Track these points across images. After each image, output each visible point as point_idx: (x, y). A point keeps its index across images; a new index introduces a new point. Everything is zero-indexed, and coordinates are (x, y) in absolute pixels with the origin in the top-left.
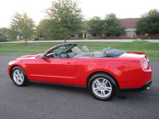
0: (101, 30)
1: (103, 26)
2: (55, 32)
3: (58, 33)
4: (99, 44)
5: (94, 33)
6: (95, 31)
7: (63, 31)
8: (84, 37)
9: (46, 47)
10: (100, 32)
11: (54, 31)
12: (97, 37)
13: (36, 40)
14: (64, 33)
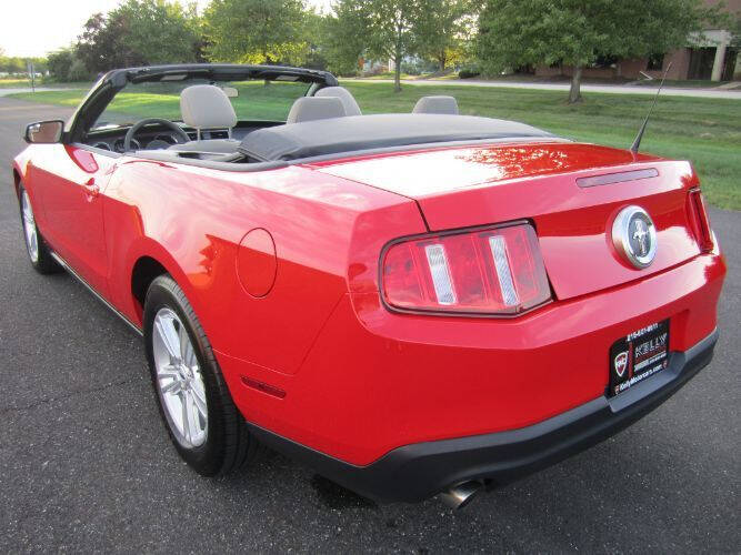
2: (519, 37)
3: (536, 41)
7: (563, 30)
8: (715, 75)
13: (465, 76)
14: (567, 38)
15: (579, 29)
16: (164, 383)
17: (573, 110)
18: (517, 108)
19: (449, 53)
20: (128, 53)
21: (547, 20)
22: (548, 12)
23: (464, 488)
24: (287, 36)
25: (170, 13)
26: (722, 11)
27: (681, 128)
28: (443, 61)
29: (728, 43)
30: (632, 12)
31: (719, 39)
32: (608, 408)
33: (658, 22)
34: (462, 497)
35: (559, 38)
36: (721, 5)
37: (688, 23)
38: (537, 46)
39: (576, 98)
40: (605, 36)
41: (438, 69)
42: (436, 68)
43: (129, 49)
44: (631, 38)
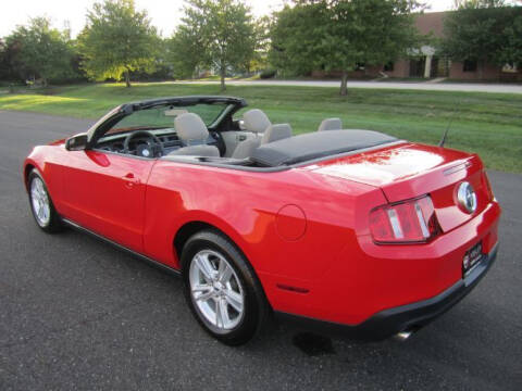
0: (497, 46)
1: (508, 30)
2: (306, 54)
3: (318, 56)
4: (466, 101)
5: (466, 57)
6: (474, 51)
7: (334, 49)
8: (427, 73)
9: (277, 103)
10: (491, 53)
11: (305, 50)
12: (480, 73)
13: (265, 77)
14: (337, 55)
15: (345, 48)
16: (196, 295)
17: (344, 101)
18: (307, 100)
19: (252, 62)
20: (23, 67)
21: (324, 42)
22: (324, 38)
23: (406, 331)
24: (142, 54)
25: (52, 37)
26: (433, 37)
27: (414, 111)
28: (248, 67)
29: (433, 53)
30: (377, 37)
31: (428, 51)
32: (464, 285)
33: (393, 43)
34: (406, 336)
35: (332, 54)
36: (431, 33)
37: (412, 44)
38: (318, 60)
39: (344, 92)
40: (362, 53)
41: (245, 72)
42: (243, 72)
43: (23, 64)
44: (378, 54)
